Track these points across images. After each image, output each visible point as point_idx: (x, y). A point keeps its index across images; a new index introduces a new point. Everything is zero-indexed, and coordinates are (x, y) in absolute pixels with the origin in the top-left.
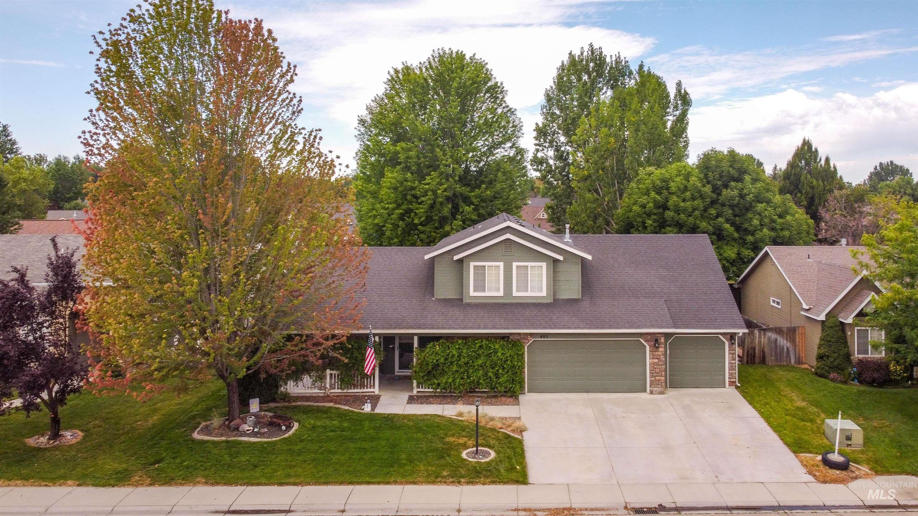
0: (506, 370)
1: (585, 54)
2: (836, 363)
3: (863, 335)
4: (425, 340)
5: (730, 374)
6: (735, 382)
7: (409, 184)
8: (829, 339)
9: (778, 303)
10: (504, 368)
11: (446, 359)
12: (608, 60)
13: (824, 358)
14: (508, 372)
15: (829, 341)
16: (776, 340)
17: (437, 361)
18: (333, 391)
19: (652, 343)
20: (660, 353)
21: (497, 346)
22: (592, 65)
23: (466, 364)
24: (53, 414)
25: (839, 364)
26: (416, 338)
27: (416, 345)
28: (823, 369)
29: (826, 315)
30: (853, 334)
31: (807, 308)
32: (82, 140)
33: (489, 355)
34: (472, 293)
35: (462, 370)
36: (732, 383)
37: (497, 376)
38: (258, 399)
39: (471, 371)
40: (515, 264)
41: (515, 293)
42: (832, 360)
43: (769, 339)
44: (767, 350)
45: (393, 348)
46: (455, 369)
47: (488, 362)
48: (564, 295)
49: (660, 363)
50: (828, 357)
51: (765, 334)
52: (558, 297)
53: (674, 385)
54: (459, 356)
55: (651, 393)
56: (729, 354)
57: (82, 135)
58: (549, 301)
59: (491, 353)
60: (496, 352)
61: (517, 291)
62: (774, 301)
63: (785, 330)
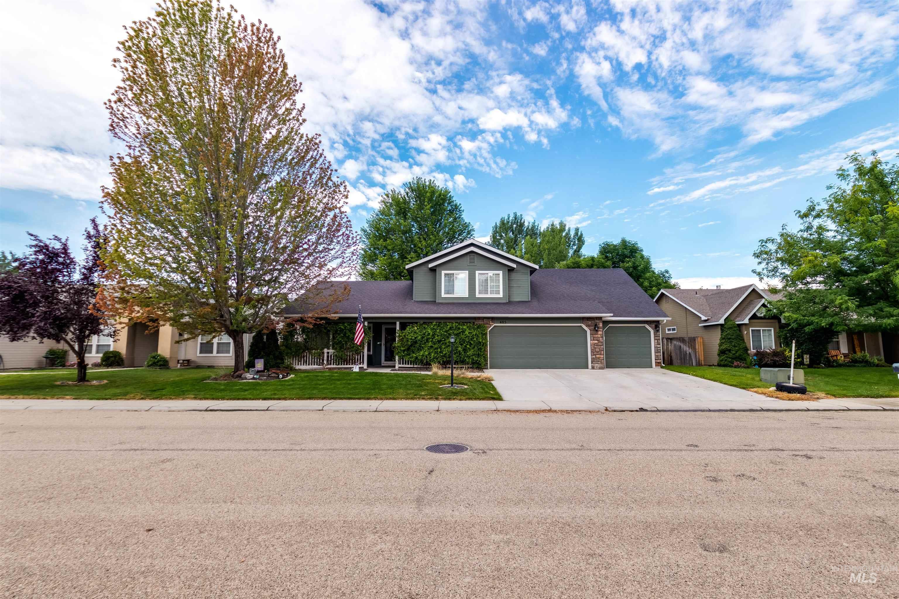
0: (472, 346)
1: (511, 219)
2: (737, 354)
3: (756, 333)
4: (405, 323)
5: (656, 356)
6: (660, 363)
7: (395, 263)
8: (729, 337)
9: (674, 330)
10: (471, 344)
11: (423, 338)
12: (526, 224)
13: (727, 352)
14: (474, 348)
15: (730, 339)
16: (680, 347)
17: (416, 338)
18: (329, 366)
19: (593, 328)
20: (599, 336)
21: (465, 327)
22: (515, 226)
23: (439, 341)
24: (79, 359)
25: (740, 355)
26: (398, 323)
27: (398, 328)
28: (726, 360)
29: (725, 320)
30: (748, 333)
31: (706, 318)
32: (107, 106)
33: (457, 335)
34: (443, 295)
35: (436, 346)
36: (658, 364)
37: (465, 350)
38: (263, 360)
39: (443, 347)
40: (477, 272)
41: (478, 295)
42: (734, 352)
43: (675, 345)
44: (673, 355)
45: (381, 345)
46: (430, 344)
47: (458, 340)
48: (516, 298)
49: (600, 344)
50: (730, 351)
51: (671, 343)
52: (512, 300)
53: (609, 365)
54: (433, 335)
55: (593, 368)
56: (655, 339)
57: (108, 103)
58: (504, 301)
59: (460, 333)
60: (463, 332)
61: (479, 293)
62: (669, 330)
63: (687, 339)
